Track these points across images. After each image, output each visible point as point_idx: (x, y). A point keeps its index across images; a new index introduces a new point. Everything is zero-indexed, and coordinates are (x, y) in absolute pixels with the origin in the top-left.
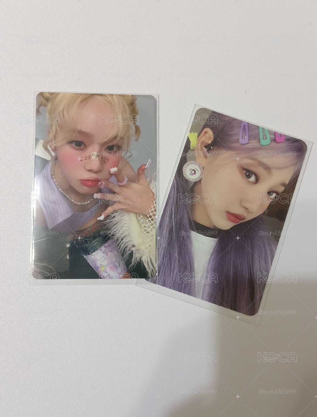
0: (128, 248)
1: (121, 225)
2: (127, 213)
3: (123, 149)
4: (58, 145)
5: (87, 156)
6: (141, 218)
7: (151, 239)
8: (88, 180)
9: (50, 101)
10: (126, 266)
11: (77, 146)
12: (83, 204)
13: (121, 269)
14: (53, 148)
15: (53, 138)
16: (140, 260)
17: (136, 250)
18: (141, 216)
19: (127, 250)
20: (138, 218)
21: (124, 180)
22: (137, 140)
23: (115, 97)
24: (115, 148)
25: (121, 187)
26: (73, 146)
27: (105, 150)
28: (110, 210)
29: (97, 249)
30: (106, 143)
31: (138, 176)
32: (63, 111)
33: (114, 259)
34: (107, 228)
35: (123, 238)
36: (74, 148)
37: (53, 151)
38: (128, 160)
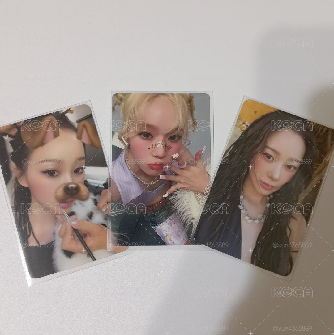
0: (188, 220)
1: (182, 201)
2: (187, 192)
3: (183, 138)
4: (130, 136)
8: (155, 165)
9: (123, 101)
10: (187, 235)
11: (145, 137)
13: (183, 238)
14: (126, 138)
15: (127, 131)
17: (195, 222)
18: (199, 194)
19: (187, 222)
20: (196, 196)
21: (184, 164)
22: (194, 131)
23: (175, 96)
24: (176, 138)
25: (182, 170)
26: (142, 137)
27: (168, 139)
28: (173, 188)
29: (163, 221)
30: (169, 134)
31: (196, 161)
32: (134, 108)
33: (177, 229)
34: (171, 204)
35: (184, 211)
36: (143, 139)
37: (126, 141)
38: (187, 147)
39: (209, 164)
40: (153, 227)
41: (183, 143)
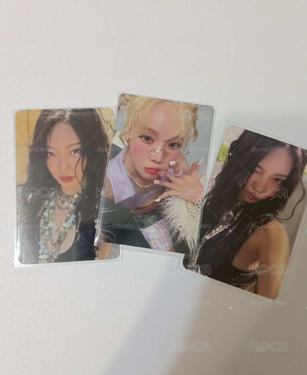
0: (176, 227)
1: (172, 208)
2: (179, 199)
3: (182, 147)
4: (131, 137)
5: (153, 149)
6: (189, 205)
7: (196, 223)
8: (152, 169)
9: (129, 102)
10: (173, 242)
11: (146, 140)
12: (145, 187)
13: (168, 244)
14: (127, 139)
15: (128, 131)
16: (185, 239)
18: (190, 203)
20: (187, 205)
21: (179, 172)
22: (194, 141)
23: (181, 104)
24: (176, 145)
25: (177, 177)
26: (143, 140)
27: (168, 146)
28: (165, 194)
30: (169, 140)
31: (191, 171)
32: (139, 110)
33: (164, 235)
34: (161, 209)
35: (173, 218)
36: (143, 141)
37: (126, 141)
38: (185, 156)
39: (204, 177)
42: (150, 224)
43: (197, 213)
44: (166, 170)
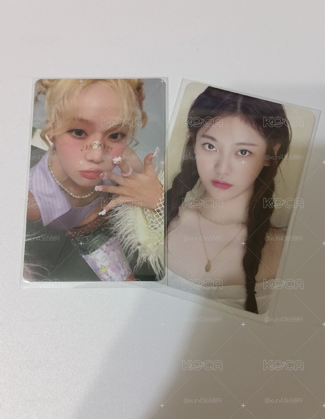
0: (132, 246)
1: (125, 221)
2: (132, 208)
3: (128, 136)
4: (57, 134)
5: (88, 146)
6: (148, 213)
7: (159, 237)
8: (89, 172)
9: (49, 89)
10: (131, 267)
11: (77, 135)
13: (125, 270)
14: (51, 137)
15: (52, 127)
16: (147, 260)
17: (143, 248)
18: (148, 210)
19: (131, 249)
20: (144, 213)
21: (128, 170)
22: (143, 127)
23: (119, 82)
24: (119, 136)
25: (125, 178)
26: (73, 135)
27: (108, 138)
28: (112, 204)
29: (97, 248)
30: (109, 131)
31: (145, 167)
32: (63, 98)
33: (117, 259)
34: (109, 224)
35: (127, 234)
36: (74, 137)
37: (51, 141)
38: (134, 149)
39: (162, 172)
40: (83, 256)
41: (128, 143)
42: (96, 247)
43: (160, 223)
44: (110, 171)
